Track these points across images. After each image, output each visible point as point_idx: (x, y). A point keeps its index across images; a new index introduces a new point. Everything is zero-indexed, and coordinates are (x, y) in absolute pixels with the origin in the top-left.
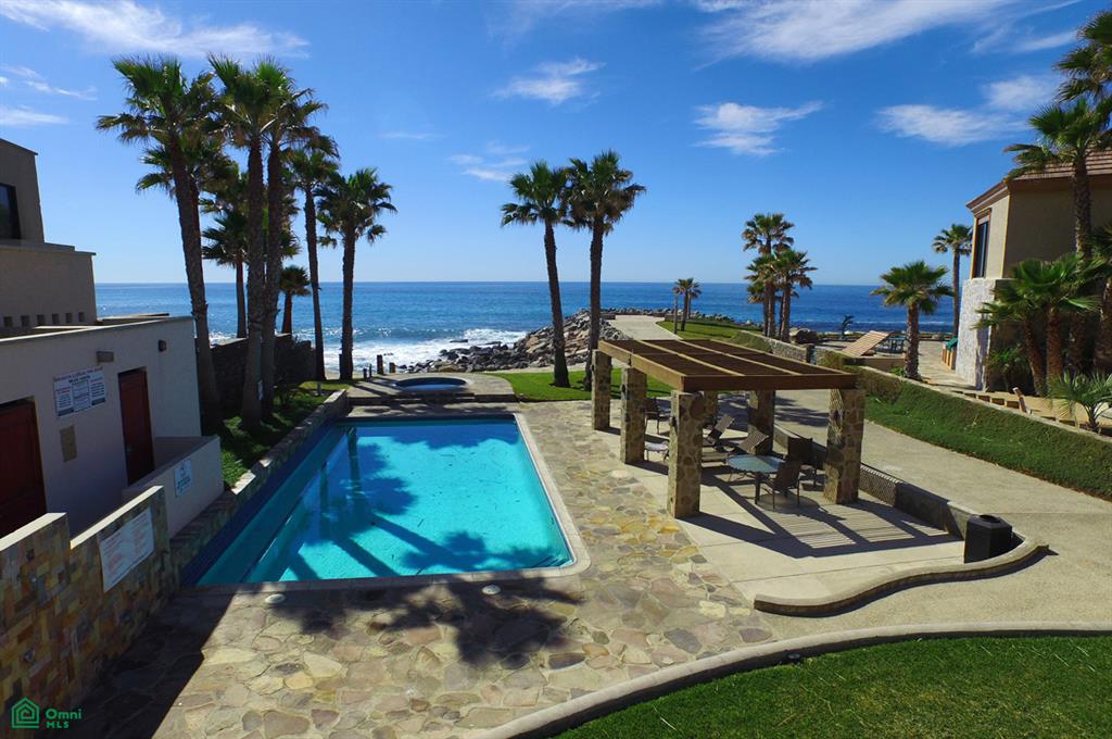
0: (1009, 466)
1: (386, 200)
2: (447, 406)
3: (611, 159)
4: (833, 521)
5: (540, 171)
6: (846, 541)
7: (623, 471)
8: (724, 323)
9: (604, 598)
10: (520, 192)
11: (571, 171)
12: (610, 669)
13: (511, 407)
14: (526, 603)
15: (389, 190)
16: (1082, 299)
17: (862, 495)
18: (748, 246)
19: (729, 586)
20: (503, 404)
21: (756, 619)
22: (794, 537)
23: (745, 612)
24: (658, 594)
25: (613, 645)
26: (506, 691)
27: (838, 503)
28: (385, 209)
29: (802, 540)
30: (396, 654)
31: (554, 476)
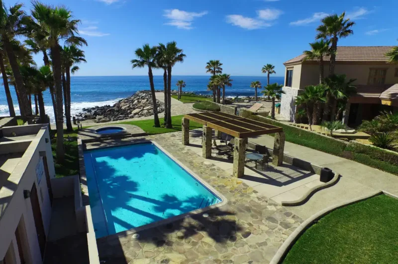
0: (314, 148)
1: (82, 57)
2: (122, 140)
3: (174, 44)
4: (280, 172)
5: (146, 48)
6: (288, 179)
7: (208, 162)
8: (192, 95)
9: (241, 211)
10: (139, 55)
11: (158, 48)
12: (261, 234)
13: (148, 138)
14: (219, 218)
15: (83, 53)
16: (324, 98)
17: (284, 163)
18: (208, 71)
19: (270, 199)
20: (143, 137)
21: (284, 209)
22: (274, 180)
23: (280, 207)
24: (254, 206)
25: (255, 226)
26: (238, 249)
27: (278, 166)
28: (82, 61)
29: (278, 180)
30: (195, 246)
31: (188, 167)
